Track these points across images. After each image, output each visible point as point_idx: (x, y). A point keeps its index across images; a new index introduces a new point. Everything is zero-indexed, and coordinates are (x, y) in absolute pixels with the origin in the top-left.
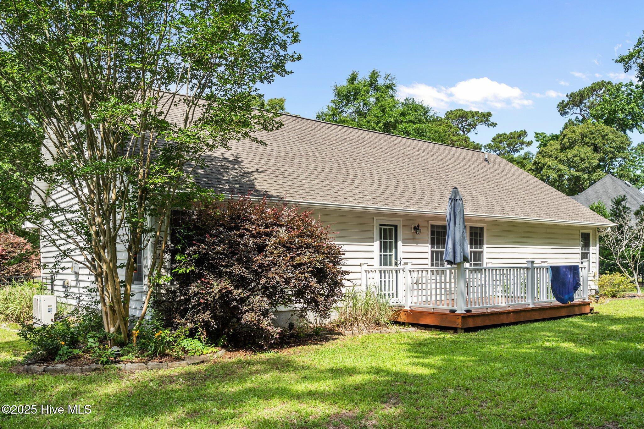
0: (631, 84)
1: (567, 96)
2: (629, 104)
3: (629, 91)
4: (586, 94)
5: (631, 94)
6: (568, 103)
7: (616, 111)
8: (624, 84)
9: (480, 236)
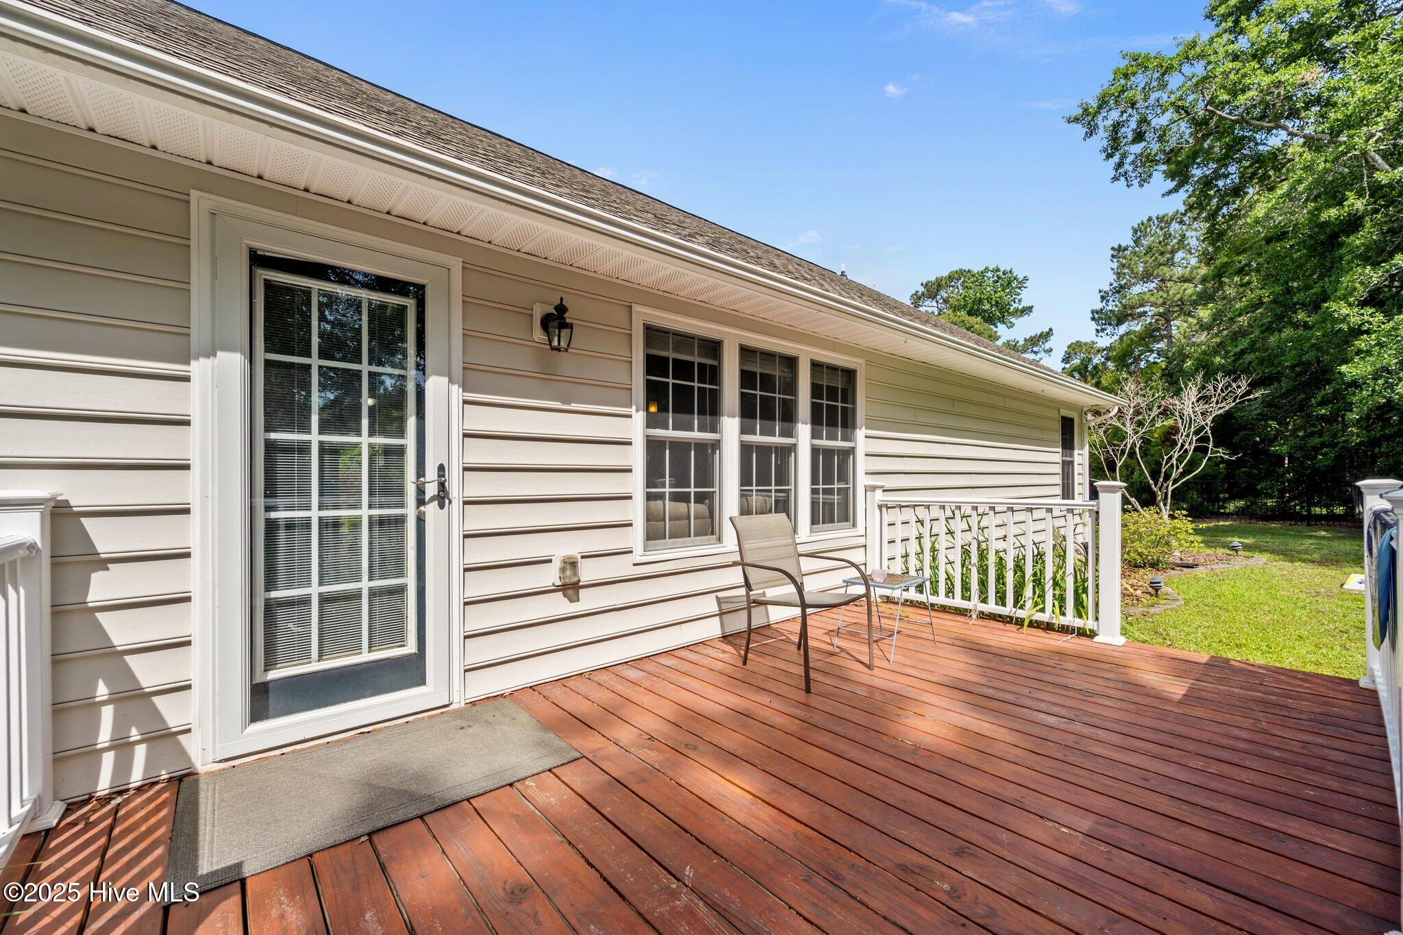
0: (998, 270)
1: (922, 284)
2: (996, 292)
3: (995, 278)
4: (943, 282)
5: (997, 282)
6: (923, 294)
7: (980, 301)
8: (991, 268)
9: (845, 400)
